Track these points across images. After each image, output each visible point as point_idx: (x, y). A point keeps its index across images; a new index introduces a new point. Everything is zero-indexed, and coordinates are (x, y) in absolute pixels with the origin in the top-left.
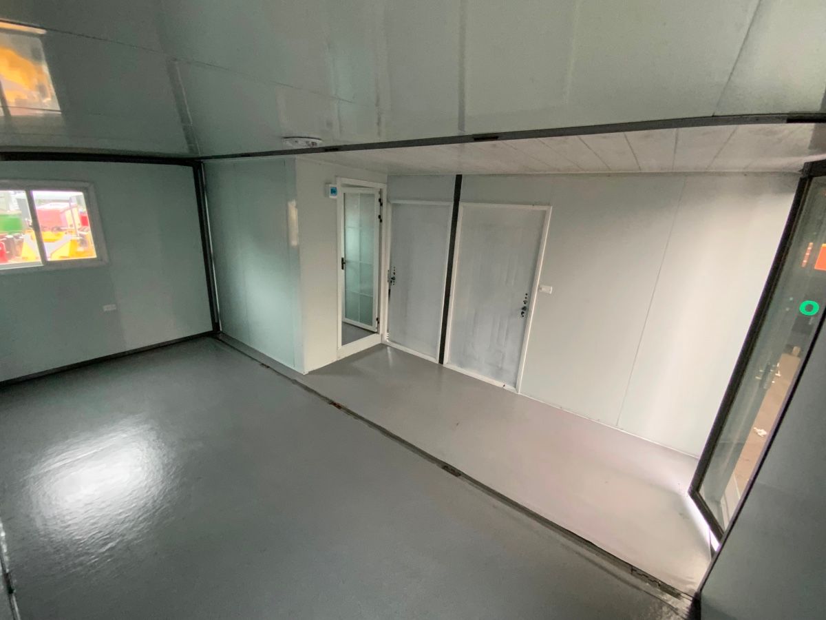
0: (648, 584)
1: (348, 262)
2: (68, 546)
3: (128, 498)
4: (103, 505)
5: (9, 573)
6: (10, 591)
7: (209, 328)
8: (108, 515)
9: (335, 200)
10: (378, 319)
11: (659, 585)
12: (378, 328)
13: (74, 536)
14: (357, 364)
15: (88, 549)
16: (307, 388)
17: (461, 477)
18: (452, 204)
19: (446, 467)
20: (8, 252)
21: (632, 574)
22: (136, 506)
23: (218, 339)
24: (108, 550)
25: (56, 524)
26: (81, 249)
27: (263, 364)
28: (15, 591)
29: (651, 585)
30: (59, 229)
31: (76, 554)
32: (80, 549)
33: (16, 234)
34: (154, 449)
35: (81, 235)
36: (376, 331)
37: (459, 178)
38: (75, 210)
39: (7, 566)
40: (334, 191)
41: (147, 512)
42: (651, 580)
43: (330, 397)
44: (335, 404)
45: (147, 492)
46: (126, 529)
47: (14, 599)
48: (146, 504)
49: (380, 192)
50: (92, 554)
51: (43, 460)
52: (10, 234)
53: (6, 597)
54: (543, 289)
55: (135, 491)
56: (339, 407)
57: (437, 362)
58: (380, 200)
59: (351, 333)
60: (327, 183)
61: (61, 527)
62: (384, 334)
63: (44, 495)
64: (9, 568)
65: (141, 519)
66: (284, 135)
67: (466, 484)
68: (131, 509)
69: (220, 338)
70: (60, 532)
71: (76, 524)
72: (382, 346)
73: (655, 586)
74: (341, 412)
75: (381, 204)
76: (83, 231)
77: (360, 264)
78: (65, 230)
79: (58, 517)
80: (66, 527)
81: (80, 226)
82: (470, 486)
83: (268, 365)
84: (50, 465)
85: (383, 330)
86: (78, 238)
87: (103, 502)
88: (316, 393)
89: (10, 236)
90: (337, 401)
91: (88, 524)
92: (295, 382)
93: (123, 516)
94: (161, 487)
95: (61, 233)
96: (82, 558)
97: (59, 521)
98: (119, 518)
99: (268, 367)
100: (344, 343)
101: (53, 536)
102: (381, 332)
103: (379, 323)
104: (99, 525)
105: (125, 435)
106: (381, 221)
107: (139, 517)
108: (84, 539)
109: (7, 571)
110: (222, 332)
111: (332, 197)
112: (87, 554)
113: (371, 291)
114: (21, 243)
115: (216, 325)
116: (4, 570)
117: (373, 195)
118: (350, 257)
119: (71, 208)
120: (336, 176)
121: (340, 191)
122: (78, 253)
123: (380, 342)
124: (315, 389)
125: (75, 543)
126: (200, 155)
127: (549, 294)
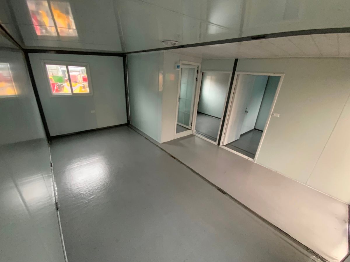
0: (314, 256)
1: (181, 98)
2: (78, 195)
3: (98, 181)
4: (90, 182)
5: (58, 202)
6: (57, 209)
7: (126, 122)
8: (92, 186)
9: (179, 71)
10: (191, 124)
11: (320, 258)
12: (191, 128)
13: (80, 192)
14: (181, 142)
15: (85, 197)
16: (162, 149)
17: (226, 195)
18: (231, 73)
19: (219, 189)
20: (59, 90)
21: (307, 251)
22: (101, 184)
23: (129, 127)
24: (92, 198)
25: (75, 187)
26: (83, 90)
27: (145, 138)
28: (59, 209)
29: (316, 257)
30: (76, 82)
31: (81, 198)
32: (82, 197)
33: (62, 83)
34: (107, 165)
35: (83, 85)
36: (190, 129)
37: (236, 60)
38: (81, 75)
39: (57, 200)
40: (178, 67)
41: (104, 187)
42: (316, 255)
43: (171, 154)
44: (173, 157)
45: (105, 180)
46: (98, 192)
47: (58, 212)
48: (104, 184)
49: (198, 67)
50: (86, 199)
51: (71, 164)
52: (60, 83)
53: (56, 211)
54: (275, 115)
55: (100, 179)
56: (174, 158)
57: (217, 145)
58: (197, 71)
59: (180, 128)
60: (176, 63)
61: (76, 188)
62: (193, 131)
63: (71, 176)
64: (57, 201)
65: (103, 189)
66: (163, 40)
67: (228, 198)
68: (99, 185)
69: (130, 126)
70: (76, 190)
71: (81, 188)
72: (192, 136)
73: (318, 258)
74: (175, 160)
75: (198, 73)
76: (83, 83)
77: (186, 99)
78: (78, 82)
79: (75, 184)
80: (78, 188)
81: (82, 82)
82: (230, 199)
83: (147, 138)
84: (73, 166)
85: (193, 129)
86: (82, 86)
87: (90, 181)
88: (165, 151)
89: (60, 84)
90: (174, 156)
91: (85, 188)
92: (157, 146)
93: (97, 187)
94: (109, 179)
95: (76, 83)
96: (83, 200)
97: (75, 186)
98: (96, 187)
99: (147, 139)
100: (177, 133)
101: (73, 191)
102: (192, 129)
103: (192, 125)
104: (89, 189)
105: (97, 159)
106: (197, 80)
107: (102, 189)
108: (83, 193)
109: (57, 202)
110: (130, 124)
111: (177, 69)
112: (85, 199)
113: (190, 112)
114: (63, 87)
115: (128, 121)
116: (56, 201)
117: (194, 69)
118: (181, 97)
119: (80, 74)
120: (180, 60)
121: (181, 67)
122: (82, 91)
123: (191, 134)
124: (165, 150)
125: (81, 194)
126: (126, 52)
127: (277, 117)
